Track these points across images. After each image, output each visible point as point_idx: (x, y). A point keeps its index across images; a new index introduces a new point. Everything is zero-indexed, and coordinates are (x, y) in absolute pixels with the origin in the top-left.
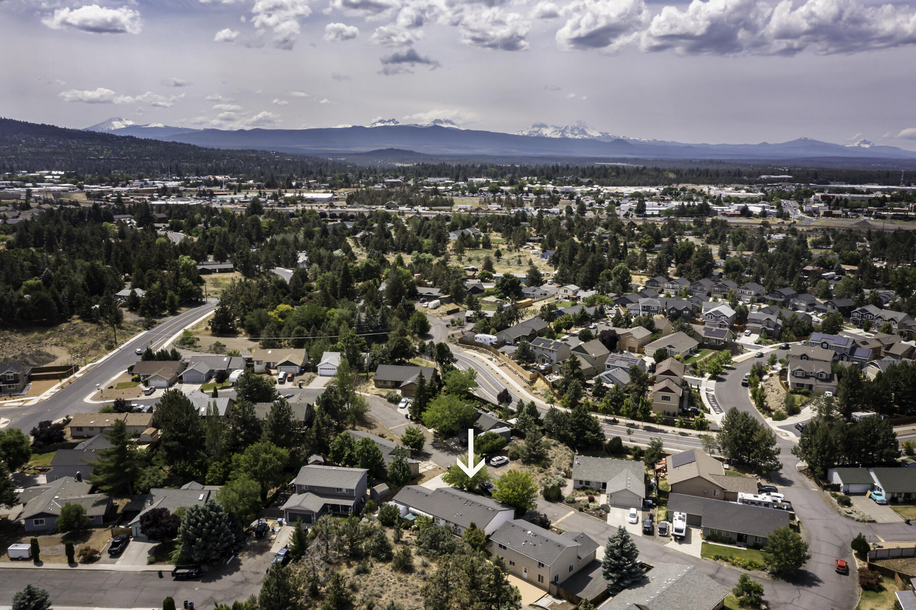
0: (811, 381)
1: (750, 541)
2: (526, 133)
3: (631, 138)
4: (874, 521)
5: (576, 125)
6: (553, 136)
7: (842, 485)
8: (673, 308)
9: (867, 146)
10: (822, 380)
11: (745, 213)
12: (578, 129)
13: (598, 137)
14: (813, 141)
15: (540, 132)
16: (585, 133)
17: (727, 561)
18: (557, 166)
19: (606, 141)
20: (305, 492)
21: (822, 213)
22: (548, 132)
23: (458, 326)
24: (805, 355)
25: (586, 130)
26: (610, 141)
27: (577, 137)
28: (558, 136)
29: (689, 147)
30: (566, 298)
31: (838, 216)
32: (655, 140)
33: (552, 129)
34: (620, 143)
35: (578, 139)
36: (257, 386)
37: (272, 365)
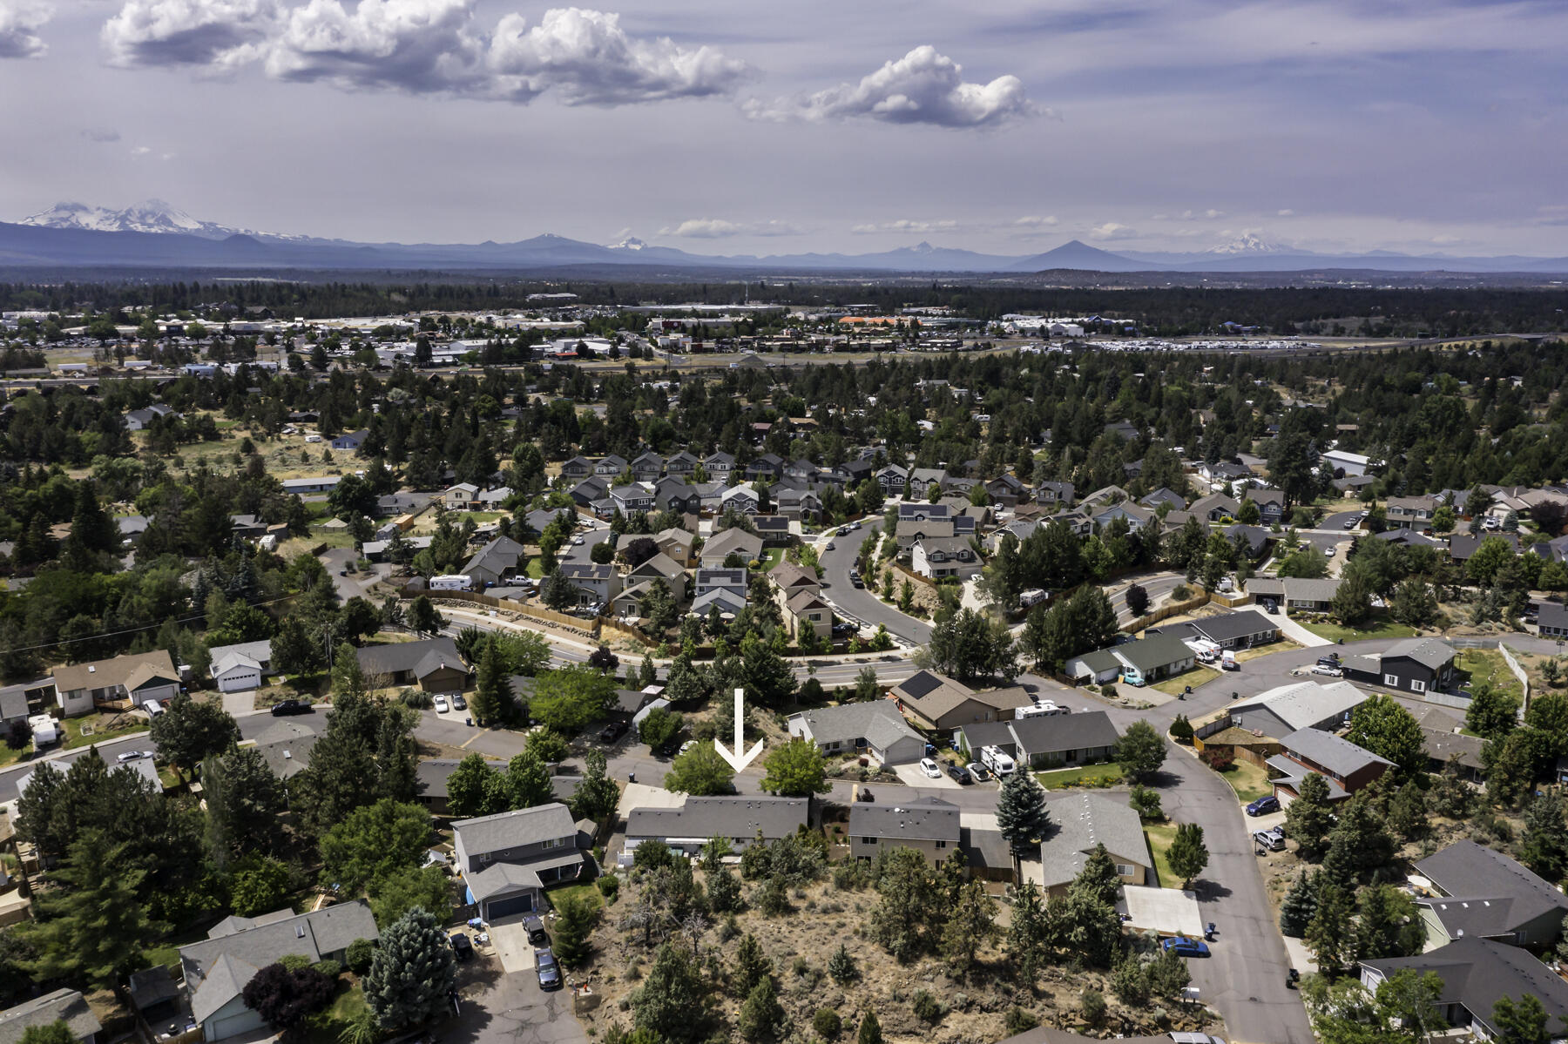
0: (953, 565)
1: (1081, 757)
2: (42, 222)
3: (262, 233)
4: (1152, 706)
5: (148, 207)
6: (103, 227)
7: (1093, 675)
8: (676, 499)
9: (638, 247)
10: (965, 561)
11: (584, 352)
12: (153, 214)
13: (198, 230)
14: (560, 239)
15: (73, 220)
16: (170, 223)
17: (1078, 785)
18: (182, 285)
19: (214, 237)
20: (489, 864)
21: (688, 348)
22: (91, 221)
23: (361, 574)
24: (920, 533)
25: (171, 217)
26: (223, 237)
27: (153, 230)
28: (115, 228)
29: (368, 249)
30: (460, 507)
31: (711, 350)
32: (305, 237)
33: (100, 214)
34: (241, 241)
35: (156, 234)
36: (206, 722)
37: (107, 693)
